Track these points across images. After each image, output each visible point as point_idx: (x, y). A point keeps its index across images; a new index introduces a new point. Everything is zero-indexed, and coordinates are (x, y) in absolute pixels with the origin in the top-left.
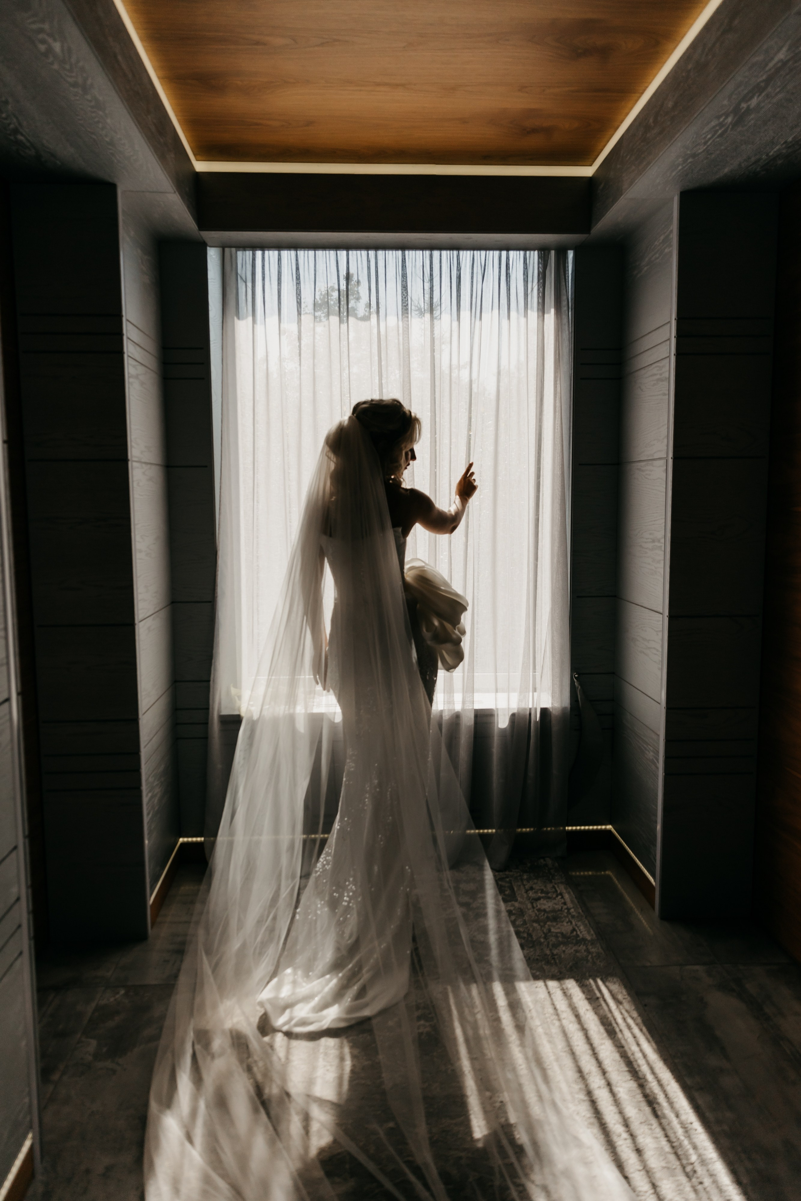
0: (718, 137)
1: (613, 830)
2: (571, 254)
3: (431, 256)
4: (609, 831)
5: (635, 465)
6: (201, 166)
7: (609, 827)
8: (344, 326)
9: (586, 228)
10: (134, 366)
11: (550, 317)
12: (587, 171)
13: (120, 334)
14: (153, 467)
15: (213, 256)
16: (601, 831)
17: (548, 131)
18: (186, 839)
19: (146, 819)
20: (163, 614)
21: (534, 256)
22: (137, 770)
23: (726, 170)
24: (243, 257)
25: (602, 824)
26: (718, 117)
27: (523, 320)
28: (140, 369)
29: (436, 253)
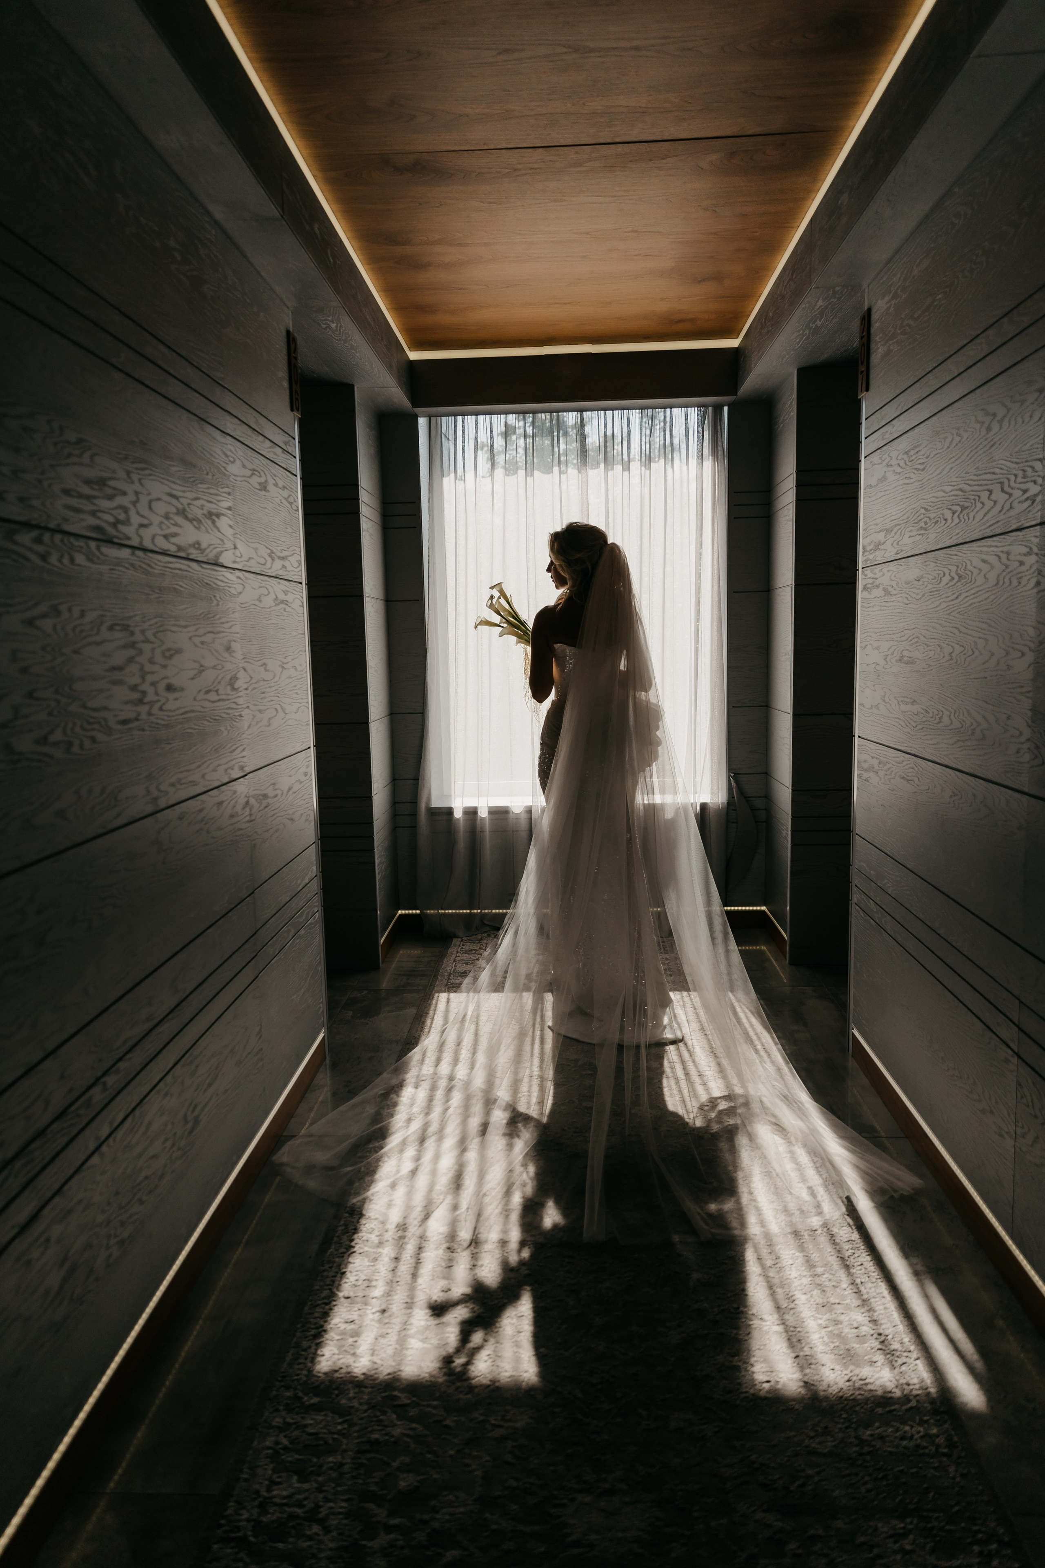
0: (805, 340)
1: (767, 911)
2: (726, 409)
3: (605, 415)
4: (764, 912)
5: (779, 591)
6: (414, 356)
7: (763, 908)
8: (530, 479)
9: (734, 392)
10: (366, 522)
11: (708, 464)
12: (733, 343)
13: (357, 499)
14: (378, 601)
15: (422, 422)
16: (757, 911)
17: (692, 320)
18: (403, 912)
19: (378, 877)
20: (386, 721)
21: (693, 412)
22: (371, 837)
23: (826, 356)
24: (447, 422)
25: (757, 906)
26: (798, 331)
27: (685, 468)
28: (370, 523)
29: (609, 413)
